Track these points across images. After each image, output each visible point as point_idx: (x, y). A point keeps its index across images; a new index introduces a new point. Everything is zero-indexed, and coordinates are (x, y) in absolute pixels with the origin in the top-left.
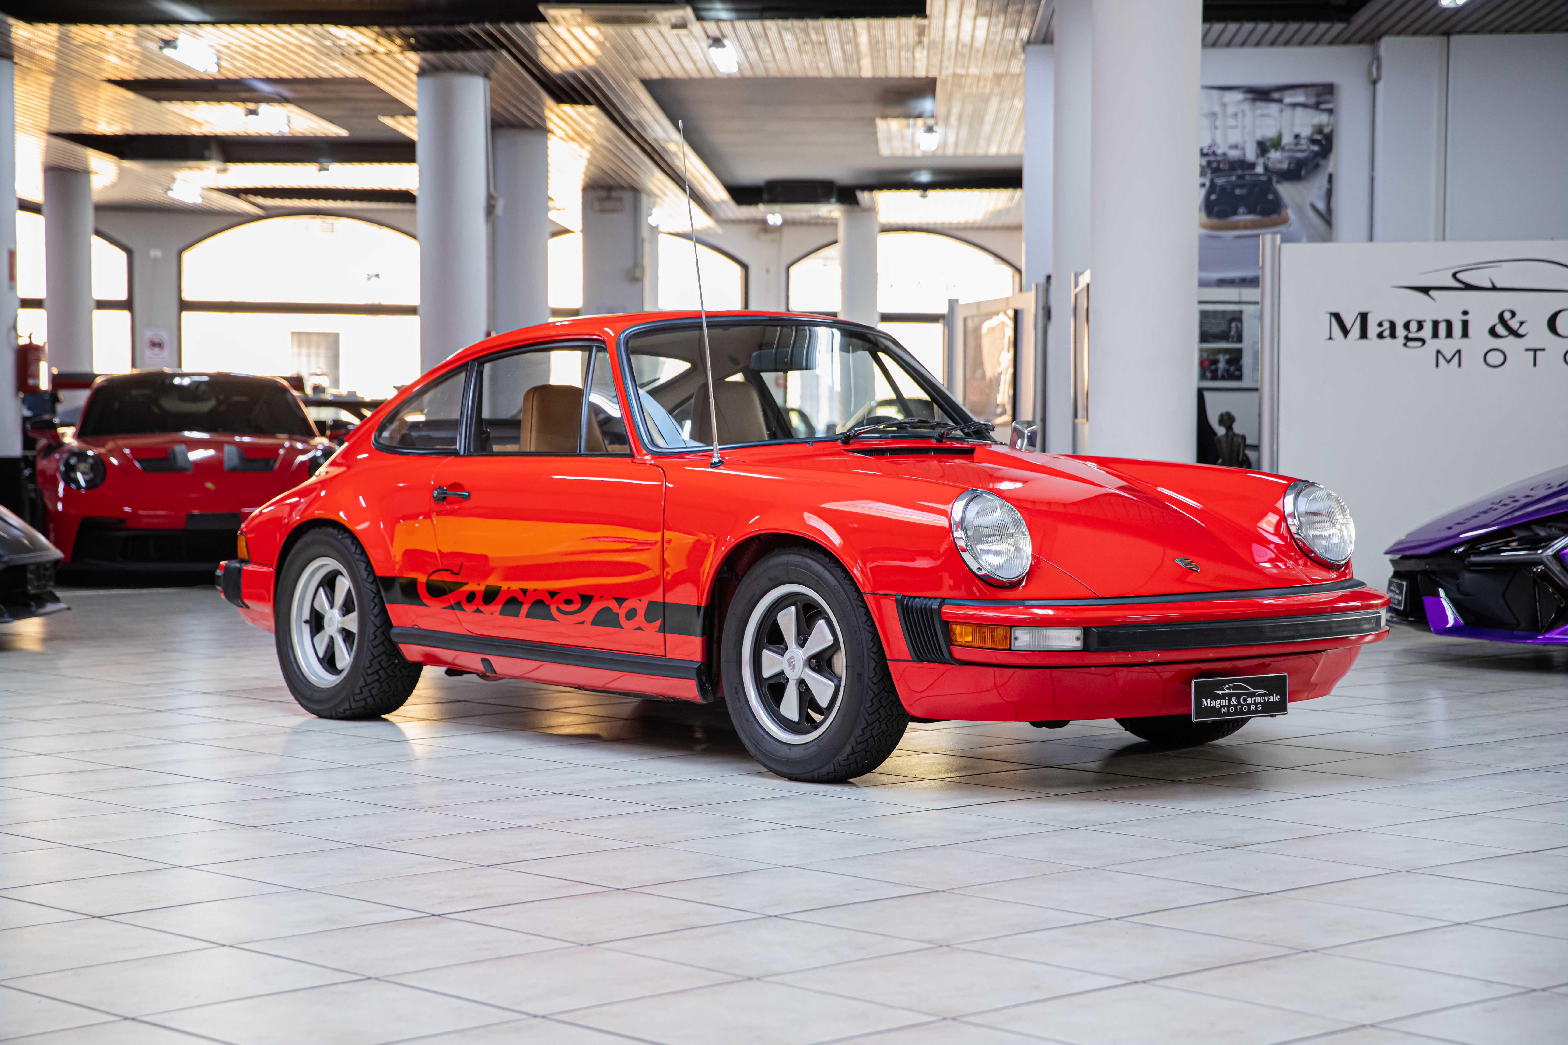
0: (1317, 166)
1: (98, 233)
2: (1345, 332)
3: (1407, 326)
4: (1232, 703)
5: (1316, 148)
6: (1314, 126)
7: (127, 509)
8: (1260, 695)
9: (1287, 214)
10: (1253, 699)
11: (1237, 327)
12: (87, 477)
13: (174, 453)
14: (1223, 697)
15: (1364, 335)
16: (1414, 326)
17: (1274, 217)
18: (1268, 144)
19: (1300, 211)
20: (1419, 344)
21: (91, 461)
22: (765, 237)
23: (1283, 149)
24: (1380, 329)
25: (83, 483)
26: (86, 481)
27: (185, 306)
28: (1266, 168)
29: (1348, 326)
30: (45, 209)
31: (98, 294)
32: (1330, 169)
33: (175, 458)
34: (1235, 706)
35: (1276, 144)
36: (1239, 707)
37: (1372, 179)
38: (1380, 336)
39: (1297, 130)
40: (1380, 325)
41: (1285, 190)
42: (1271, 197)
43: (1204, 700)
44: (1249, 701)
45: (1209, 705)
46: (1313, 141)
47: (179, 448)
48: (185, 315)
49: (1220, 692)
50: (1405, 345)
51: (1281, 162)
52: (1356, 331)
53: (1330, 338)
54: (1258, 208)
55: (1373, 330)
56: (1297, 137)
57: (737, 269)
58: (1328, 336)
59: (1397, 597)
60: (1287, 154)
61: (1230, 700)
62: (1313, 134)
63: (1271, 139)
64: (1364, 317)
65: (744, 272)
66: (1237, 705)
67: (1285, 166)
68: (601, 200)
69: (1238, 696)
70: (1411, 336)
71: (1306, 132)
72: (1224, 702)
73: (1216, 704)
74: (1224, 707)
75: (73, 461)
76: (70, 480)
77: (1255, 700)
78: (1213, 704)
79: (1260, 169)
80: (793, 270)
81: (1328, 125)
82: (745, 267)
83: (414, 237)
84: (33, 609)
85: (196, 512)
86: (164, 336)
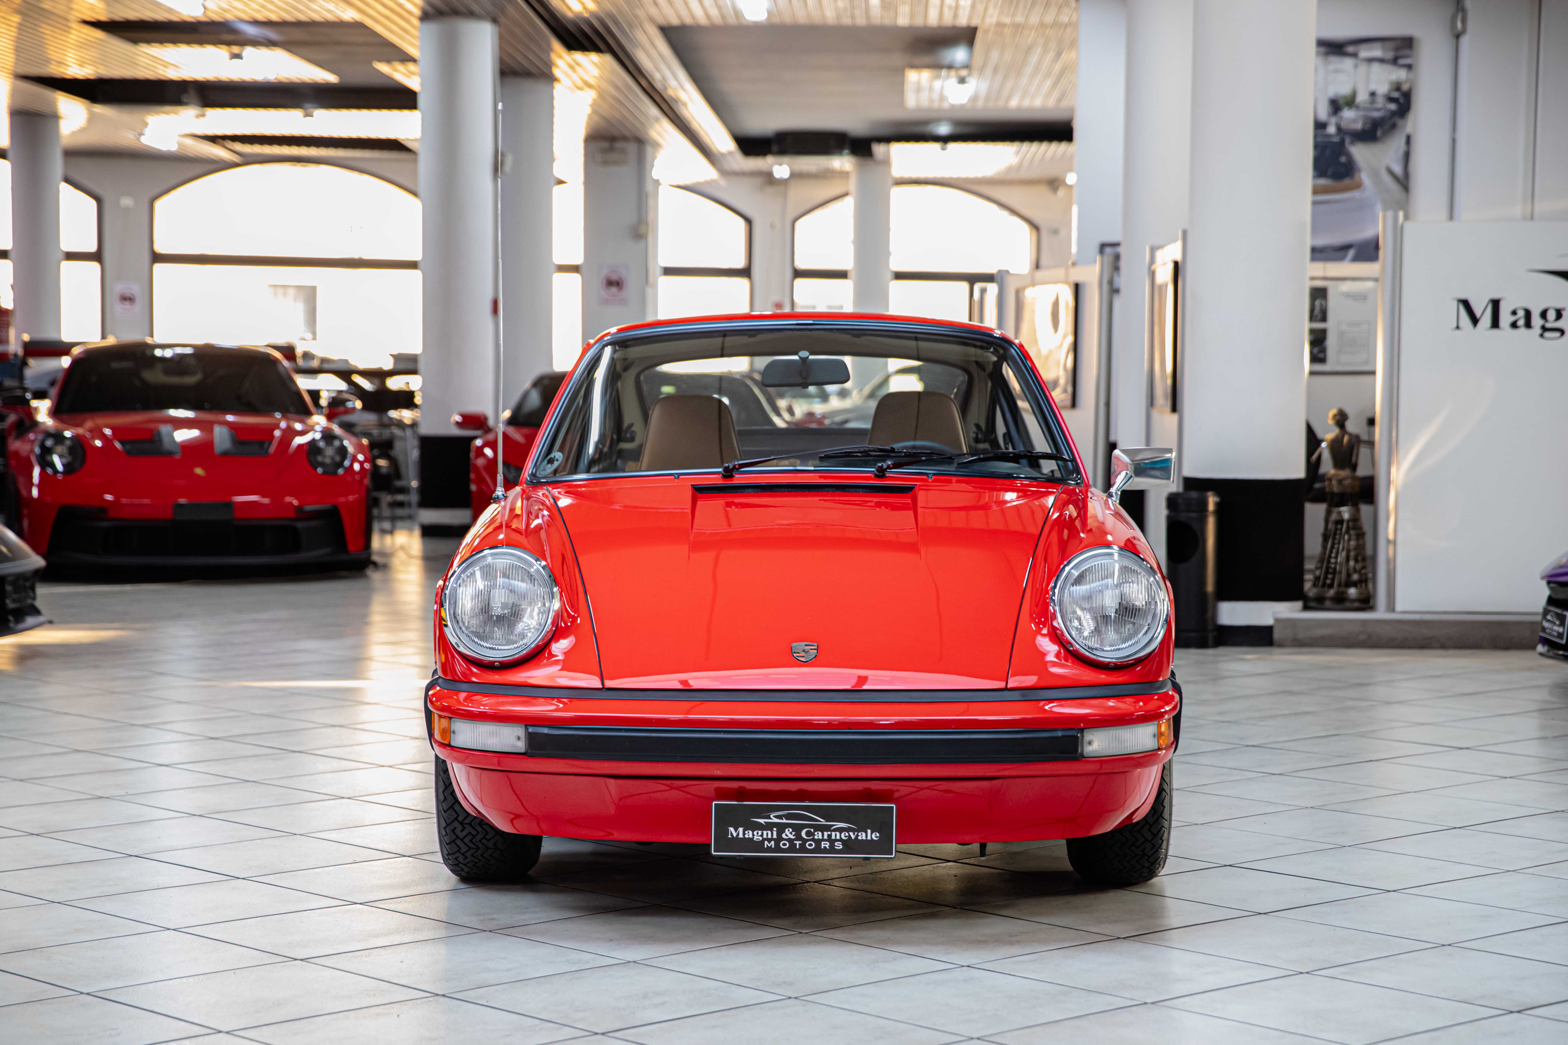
0: (1394, 126)
1: (67, 180)
2: (1475, 320)
3: (1544, 315)
5: (1393, 107)
6: (1391, 83)
7: (109, 497)
9: (1360, 177)
12: (63, 461)
13: (159, 434)
15: (1495, 324)
16: (1551, 315)
17: (1347, 182)
18: (1341, 102)
19: (1375, 175)
20: (1558, 334)
21: (68, 443)
22: (770, 190)
23: (1357, 107)
24: (1513, 318)
25: (59, 467)
26: (63, 464)
27: (158, 258)
28: (1339, 129)
29: (1478, 314)
30: (10, 154)
31: (67, 244)
32: (1409, 129)
33: (160, 441)
35: (1351, 102)
37: (1454, 141)
38: (1514, 325)
39: (1373, 87)
40: (1514, 313)
41: (1359, 152)
42: (1343, 159)
46: (1391, 100)
47: (164, 429)
48: (157, 267)
50: (1542, 336)
51: (1354, 121)
52: (1486, 320)
53: (1458, 327)
54: (1329, 172)
55: (1505, 318)
56: (1373, 94)
57: (741, 223)
58: (1455, 325)
60: (1361, 113)
62: (1391, 90)
63: (1345, 97)
64: (1496, 304)
65: (748, 228)
67: (1359, 126)
68: (604, 151)
70: (1548, 325)
71: (1383, 89)
75: (49, 443)
76: (46, 464)
79: (1332, 130)
80: (798, 224)
81: (1406, 81)
82: (749, 221)
84: (12, 625)
85: (182, 501)
86: (135, 289)
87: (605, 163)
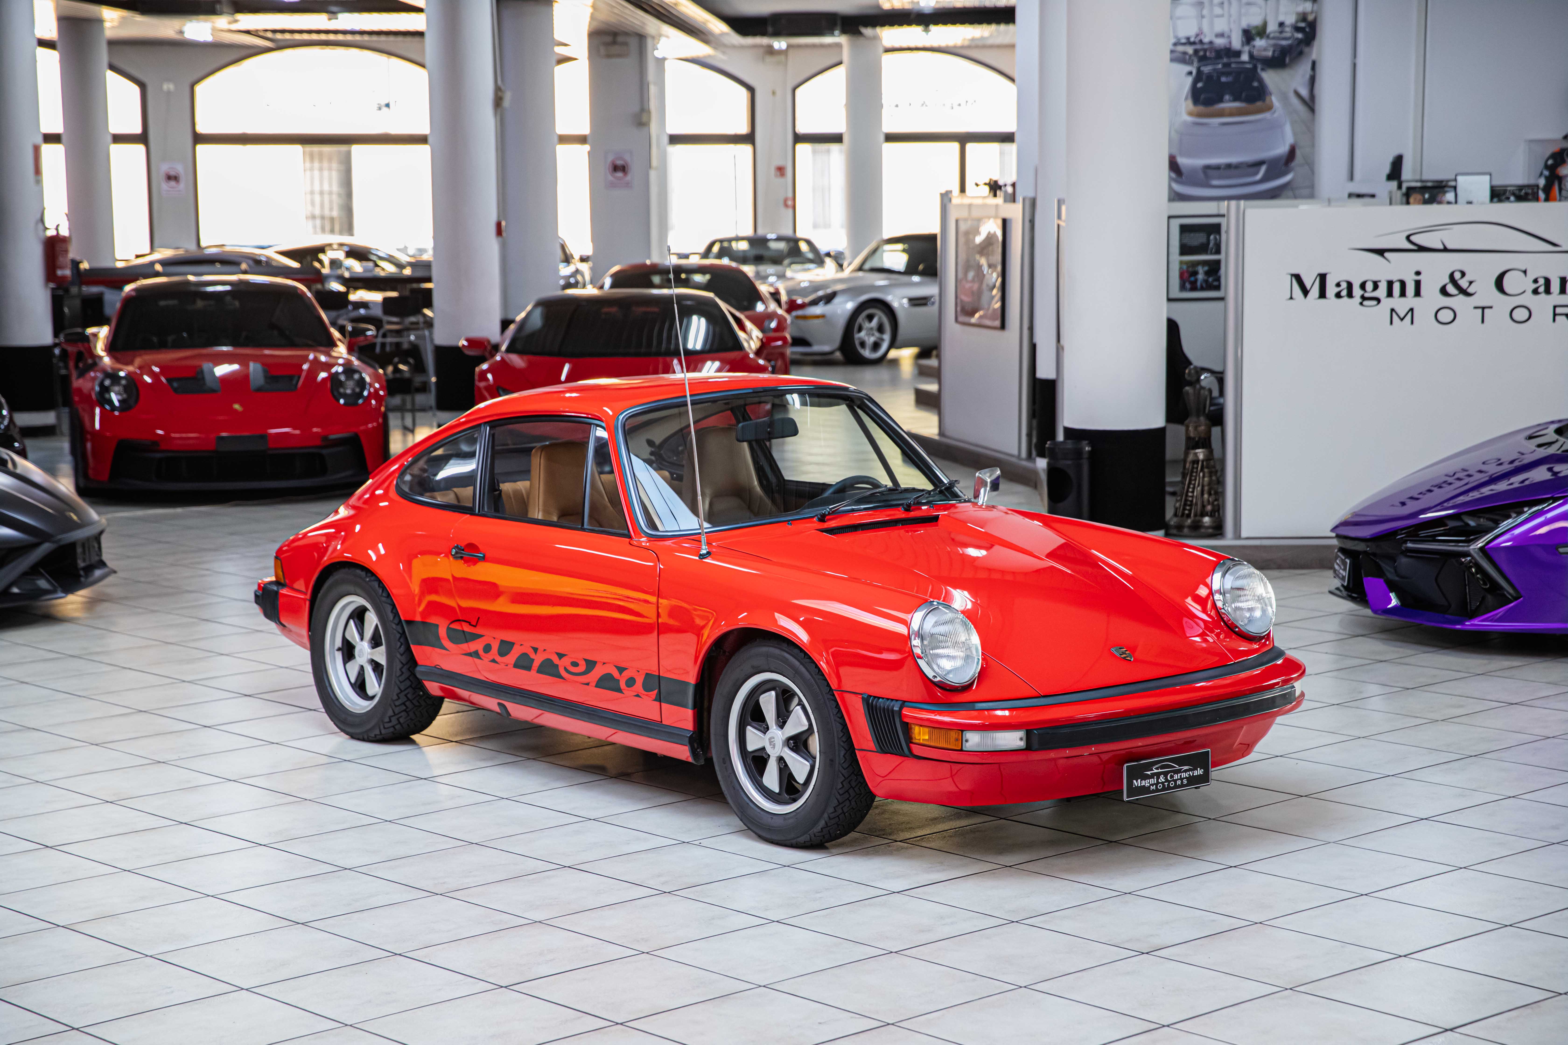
0: (1301, 53)
1: (112, 68)
2: (1305, 292)
3: (1363, 286)
4: (1160, 781)
5: (1300, 36)
6: (1298, 14)
7: (160, 432)
8: (1186, 771)
9: (1271, 99)
10: (1179, 775)
11: (1216, 239)
12: (120, 397)
13: (202, 372)
14: (1152, 776)
15: (1323, 294)
16: (1369, 286)
17: (1259, 104)
18: (1253, 32)
19: (1284, 98)
20: (1375, 302)
21: (123, 382)
22: (769, 59)
23: (1268, 37)
24: (1338, 289)
25: (117, 403)
26: (119, 401)
27: (199, 138)
28: (1251, 56)
29: (1308, 287)
30: (59, 45)
31: (115, 127)
32: (1314, 56)
33: (203, 378)
34: (1163, 783)
35: (1262, 32)
36: (1166, 784)
37: (1355, 65)
38: (1338, 295)
39: (1281, 18)
40: (1338, 285)
41: (1269, 77)
42: (1255, 84)
43: (1135, 781)
44: (1176, 777)
45: (1139, 785)
46: (1297, 29)
47: (206, 366)
48: (199, 148)
49: (1149, 773)
50: (1361, 304)
51: (1265, 50)
52: (1315, 291)
53: (1291, 298)
54: (1244, 95)
55: (1331, 290)
56: (1281, 24)
57: (743, 93)
58: (1289, 297)
59: (1341, 571)
60: (1272, 42)
61: (1158, 778)
62: (1297, 22)
63: (1256, 27)
64: (1323, 278)
65: (750, 95)
66: (1165, 782)
67: (1270, 54)
68: (606, 44)
69: (1165, 774)
70: (1367, 295)
71: (1290, 20)
72: (1152, 781)
73: (1146, 783)
74: (1152, 785)
75: (107, 382)
76: (103, 400)
77: (1181, 776)
78: (1143, 783)
79: (1245, 57)
80: (798, 92)
81: (1312, 12)
82: (751, 90)
83: (423, 66)
84: (83, 579)
85: (224, 434)
86: (179, 169)
87: (609, 56)
